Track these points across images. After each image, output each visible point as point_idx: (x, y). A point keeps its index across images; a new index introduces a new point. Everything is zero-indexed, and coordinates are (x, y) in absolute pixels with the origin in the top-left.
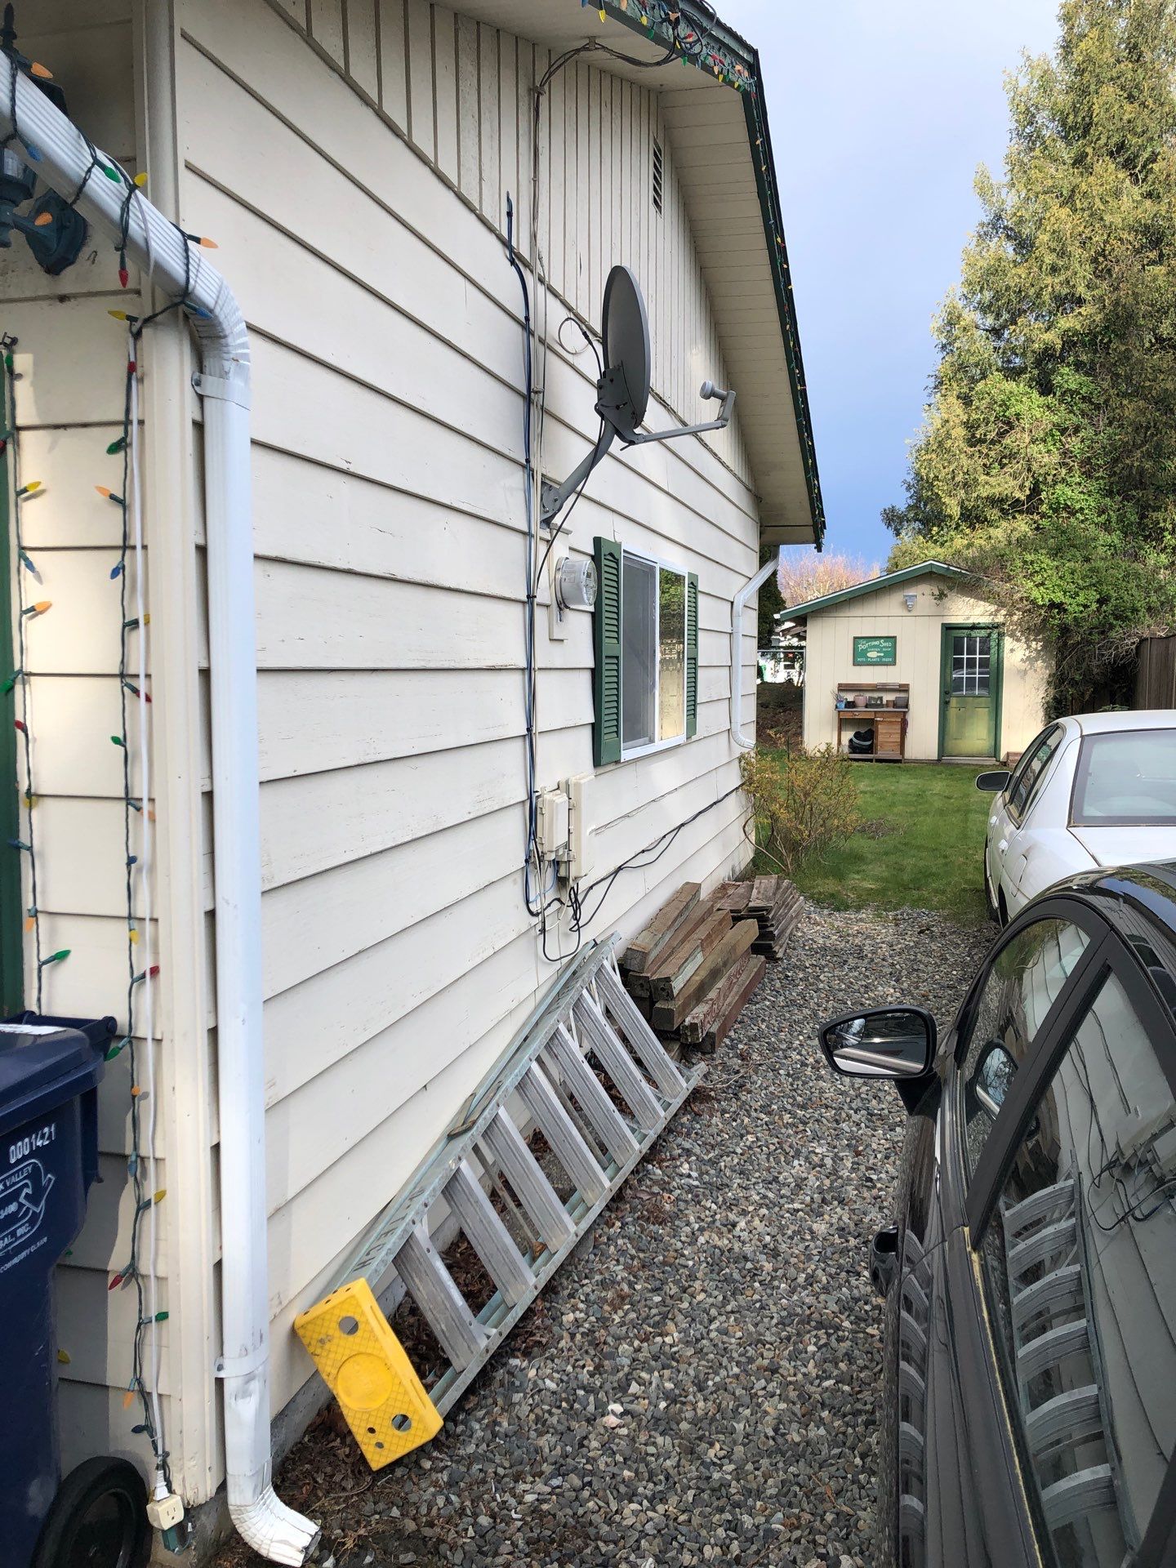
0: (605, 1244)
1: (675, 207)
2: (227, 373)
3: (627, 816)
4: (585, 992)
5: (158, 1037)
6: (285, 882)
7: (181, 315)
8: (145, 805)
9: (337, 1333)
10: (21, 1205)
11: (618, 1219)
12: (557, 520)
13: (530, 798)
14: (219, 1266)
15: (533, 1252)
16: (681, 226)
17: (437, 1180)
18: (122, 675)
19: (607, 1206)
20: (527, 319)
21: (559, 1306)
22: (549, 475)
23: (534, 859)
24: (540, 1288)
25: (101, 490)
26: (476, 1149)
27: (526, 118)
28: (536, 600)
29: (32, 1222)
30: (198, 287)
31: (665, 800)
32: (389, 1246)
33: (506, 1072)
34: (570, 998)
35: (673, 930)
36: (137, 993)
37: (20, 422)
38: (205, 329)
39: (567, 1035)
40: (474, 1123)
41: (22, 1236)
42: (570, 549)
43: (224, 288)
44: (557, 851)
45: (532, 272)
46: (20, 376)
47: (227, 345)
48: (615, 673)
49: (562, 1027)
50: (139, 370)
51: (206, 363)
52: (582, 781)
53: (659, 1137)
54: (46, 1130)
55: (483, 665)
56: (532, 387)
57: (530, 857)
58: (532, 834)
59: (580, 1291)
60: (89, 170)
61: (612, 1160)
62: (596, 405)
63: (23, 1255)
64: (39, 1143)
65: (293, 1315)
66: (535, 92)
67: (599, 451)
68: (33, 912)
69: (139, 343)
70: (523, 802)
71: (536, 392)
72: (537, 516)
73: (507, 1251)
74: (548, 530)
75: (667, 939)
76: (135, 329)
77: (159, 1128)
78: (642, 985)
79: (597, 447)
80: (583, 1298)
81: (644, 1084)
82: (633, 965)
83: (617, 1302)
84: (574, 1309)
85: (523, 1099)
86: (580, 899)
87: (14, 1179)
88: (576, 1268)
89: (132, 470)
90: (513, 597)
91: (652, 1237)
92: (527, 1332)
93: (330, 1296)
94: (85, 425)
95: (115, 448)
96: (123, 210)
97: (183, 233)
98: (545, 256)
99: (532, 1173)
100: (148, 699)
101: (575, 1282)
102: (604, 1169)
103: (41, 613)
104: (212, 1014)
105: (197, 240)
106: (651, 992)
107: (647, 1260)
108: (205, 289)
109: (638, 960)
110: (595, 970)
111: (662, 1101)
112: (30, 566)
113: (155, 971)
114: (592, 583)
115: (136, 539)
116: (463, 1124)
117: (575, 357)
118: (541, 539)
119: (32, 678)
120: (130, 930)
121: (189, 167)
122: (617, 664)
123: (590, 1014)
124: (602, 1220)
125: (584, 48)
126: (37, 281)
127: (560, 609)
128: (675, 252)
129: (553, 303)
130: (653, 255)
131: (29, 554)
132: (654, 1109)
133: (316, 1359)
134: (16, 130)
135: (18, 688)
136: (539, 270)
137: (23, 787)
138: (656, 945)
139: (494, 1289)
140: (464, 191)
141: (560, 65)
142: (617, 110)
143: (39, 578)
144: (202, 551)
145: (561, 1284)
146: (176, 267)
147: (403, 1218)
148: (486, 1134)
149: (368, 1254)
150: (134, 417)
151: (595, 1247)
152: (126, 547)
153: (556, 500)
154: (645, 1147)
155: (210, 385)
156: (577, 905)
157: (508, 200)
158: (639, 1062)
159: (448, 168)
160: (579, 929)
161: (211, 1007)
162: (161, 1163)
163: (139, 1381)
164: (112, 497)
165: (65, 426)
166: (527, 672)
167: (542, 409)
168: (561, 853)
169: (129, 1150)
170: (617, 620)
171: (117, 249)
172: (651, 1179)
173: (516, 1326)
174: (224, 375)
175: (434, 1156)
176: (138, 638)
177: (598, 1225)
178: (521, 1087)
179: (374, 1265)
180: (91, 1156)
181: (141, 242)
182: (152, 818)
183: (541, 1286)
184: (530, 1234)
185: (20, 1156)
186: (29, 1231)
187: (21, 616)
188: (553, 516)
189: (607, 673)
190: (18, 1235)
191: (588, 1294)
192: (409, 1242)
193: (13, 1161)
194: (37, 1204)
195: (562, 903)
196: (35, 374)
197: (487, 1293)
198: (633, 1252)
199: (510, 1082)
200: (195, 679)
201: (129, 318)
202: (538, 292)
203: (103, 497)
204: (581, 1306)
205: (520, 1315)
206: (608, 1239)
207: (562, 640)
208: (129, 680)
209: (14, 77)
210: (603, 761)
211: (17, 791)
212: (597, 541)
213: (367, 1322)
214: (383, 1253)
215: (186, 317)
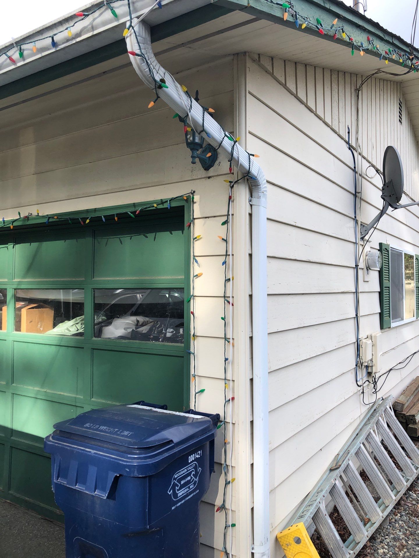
0: (394, 522)
1: (407, 122)
2: (260, 197)
3: (393, 349)
4: (380, 418)
5: (234, 422)
6: (275, 370)
7: (246, 179)
8: (231, 341)
9: (293, 543)
10: (191, 478)
11: (398, 512)
12: (367, 238)
13: (357, 341)
14: (252, 509)
15: (365, 522)
16: (409, 127)
17: (327, 487)
18: (224, 297)
19: (394, 507)
20: (355, 167)
21: (377, 546)
22: (363, 221)
23: (359, 365)
24: (369, 537)
25: (219, 237)
26: (341, 477)
27: (354, 99)
28: (359, 267)
29: (195, 484)
30: (252, 170)
31: (407, 343)
32: (311, 511)
33: (351, 447)
34: (374, 420)
35: (414, 395)
36: (227, 407)
37: (195, 217)
38: (253, 183)
39: (374, 435)
40: (340, 466)
41: (191, 489)
42: (371, 247)
43: (260, 169)
44: (368, 362)
45: (356, 151)
46: (195, 202)
47: (260, 188)
48: (388, 293)
49: (372, 431)
50: (232, 198)
51: (253, 194)
52: (377, 335)
53: (414, 481)
54: (199, 452)
55: (340, 291)
56: (357, 191)
57: (357, 364)
58: (358, 355)
59: (385, 540)
60: (223, 138)
61: (394, 488)
62: (382, 196)
63: (192, 495)
64: (197, 456)
65: (276, 532)
66: (358, 91)
67: (383, 212)
68: (194, 376)
69: (232, 189)
70: (354, 343)
71: (358, 193)
72: (359, 236)
73: (355, 520)
74: (363, 241)
75: (411, 399)
76: (231, 185)
77: (233, 455)
78: (402, 417)
79: (382, 211)
80: (386, 544)
81: (406, 458)
82: (398, 408)
83: (401, 547)
84: (383, 548)
85: (358, 459)
86: (376, 380)
87: (190, 468)
88: (383, 531)
89: (229, 230)
90: (350, 266)
91: (414, 522)
92: (364, 554)
93: (290, 528)
94: (215, 217)
95: (223, 224)
96: (232, 149)
97: (248, 154)
98: (361, 145)
99: (364, 489)
100: (233, 305)
101: (382, 536)
102: (392, 491)
103: (199, 276)
104: (252, 416)
105: (253, 155)
106: (406, 420)
107: (413, 532)
108: (254, 171)
109: (400, 407)
110: (384, 409)
111: (414, 466)
112: (197, 262)
113: (233, 399)
114: (380, 260)
115: (230, 253)
116: (335, 466)
117: (371, 179)
118: (360, 245)
119: (196, 297)
120: (225, 384)
121: (250, 133)
122: (389, 290)
123: (382, 427)
124: (393, 512)
125: (376, 73)
126: (202, 173)
127: (368, 270)
128: (407, 138)
129: (364, 161)
130: (399, 140)
131: (196, 258)
132: (412, 469)
133: (285, 551)
134: (204, 129)
135: (192, 301)
136: (359, 151)
137: (192, 333)
138: (407, 401)
139: (350, 534)
140: (333, 127)
141: (366, 81)
142: (385, 91)
143: (199, 266)
144: (251, 255)
145: (377, 536)
146: (246, 165)
147: (315, 500)
148: (345, 471)
149: (303, 513)
150: (230, 213)
151: (390, 523)
152: (227, 255)
153: (366, 231)
154: (409, 484)
155: (254, 201)
156: (375, 383)
157: (348, 128)
158: (403, 448)
159: (328, 120)
160: (376, 393)
161: (251, 414)
162: (233, 468)
163: (225, 548)
164: (223, 239)
165: (208, 217)
166: (355, 294)
167: (361, 199)
168: (369, 363)
169: (223, 462)
170: (389, 273)
171: (229, 161)
172: (412, 498)
173: (360, 551)
174: (259, 197)
175: (325, 476)
176: (229, 284)
177: (391, 514)
178: (357, 454)
179: (306, 517)
180: (212, 463)
181: (237, 158)
182: (233, 346)
183: (370, 536)
184: (363, 514)
185: (192, 460)
186: (194, 487)
187: (193, 278)
188: (365, 236)
189: (385, 293)
190: (191, 488)
191: (388, 543)
192: (318, 511)
193: (189, 462)
194: (196, 478)
195: (369, 382)
196: (200, 201)
197: (347, 535)
198: (406, 528)
199: (353, 451)
200: (248, 298)
201: (230, 182)
202: (358, 158)
203: (220, 239)
204: (386, 547)
205: (362, 547)
206: (395, 521)
207: (368, 281)
208: (226, 298)
209: (204, 113)
210: (384, 327)
211: (190, 334)
212: (381, 244)
213: (304, 540)
214: (309, 514)
215: (248, 180)
